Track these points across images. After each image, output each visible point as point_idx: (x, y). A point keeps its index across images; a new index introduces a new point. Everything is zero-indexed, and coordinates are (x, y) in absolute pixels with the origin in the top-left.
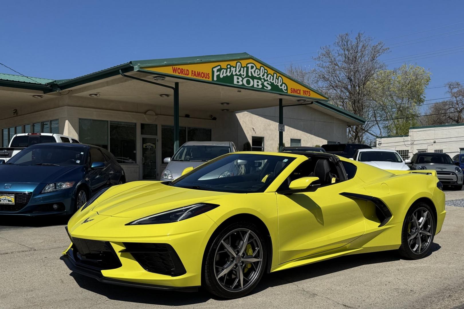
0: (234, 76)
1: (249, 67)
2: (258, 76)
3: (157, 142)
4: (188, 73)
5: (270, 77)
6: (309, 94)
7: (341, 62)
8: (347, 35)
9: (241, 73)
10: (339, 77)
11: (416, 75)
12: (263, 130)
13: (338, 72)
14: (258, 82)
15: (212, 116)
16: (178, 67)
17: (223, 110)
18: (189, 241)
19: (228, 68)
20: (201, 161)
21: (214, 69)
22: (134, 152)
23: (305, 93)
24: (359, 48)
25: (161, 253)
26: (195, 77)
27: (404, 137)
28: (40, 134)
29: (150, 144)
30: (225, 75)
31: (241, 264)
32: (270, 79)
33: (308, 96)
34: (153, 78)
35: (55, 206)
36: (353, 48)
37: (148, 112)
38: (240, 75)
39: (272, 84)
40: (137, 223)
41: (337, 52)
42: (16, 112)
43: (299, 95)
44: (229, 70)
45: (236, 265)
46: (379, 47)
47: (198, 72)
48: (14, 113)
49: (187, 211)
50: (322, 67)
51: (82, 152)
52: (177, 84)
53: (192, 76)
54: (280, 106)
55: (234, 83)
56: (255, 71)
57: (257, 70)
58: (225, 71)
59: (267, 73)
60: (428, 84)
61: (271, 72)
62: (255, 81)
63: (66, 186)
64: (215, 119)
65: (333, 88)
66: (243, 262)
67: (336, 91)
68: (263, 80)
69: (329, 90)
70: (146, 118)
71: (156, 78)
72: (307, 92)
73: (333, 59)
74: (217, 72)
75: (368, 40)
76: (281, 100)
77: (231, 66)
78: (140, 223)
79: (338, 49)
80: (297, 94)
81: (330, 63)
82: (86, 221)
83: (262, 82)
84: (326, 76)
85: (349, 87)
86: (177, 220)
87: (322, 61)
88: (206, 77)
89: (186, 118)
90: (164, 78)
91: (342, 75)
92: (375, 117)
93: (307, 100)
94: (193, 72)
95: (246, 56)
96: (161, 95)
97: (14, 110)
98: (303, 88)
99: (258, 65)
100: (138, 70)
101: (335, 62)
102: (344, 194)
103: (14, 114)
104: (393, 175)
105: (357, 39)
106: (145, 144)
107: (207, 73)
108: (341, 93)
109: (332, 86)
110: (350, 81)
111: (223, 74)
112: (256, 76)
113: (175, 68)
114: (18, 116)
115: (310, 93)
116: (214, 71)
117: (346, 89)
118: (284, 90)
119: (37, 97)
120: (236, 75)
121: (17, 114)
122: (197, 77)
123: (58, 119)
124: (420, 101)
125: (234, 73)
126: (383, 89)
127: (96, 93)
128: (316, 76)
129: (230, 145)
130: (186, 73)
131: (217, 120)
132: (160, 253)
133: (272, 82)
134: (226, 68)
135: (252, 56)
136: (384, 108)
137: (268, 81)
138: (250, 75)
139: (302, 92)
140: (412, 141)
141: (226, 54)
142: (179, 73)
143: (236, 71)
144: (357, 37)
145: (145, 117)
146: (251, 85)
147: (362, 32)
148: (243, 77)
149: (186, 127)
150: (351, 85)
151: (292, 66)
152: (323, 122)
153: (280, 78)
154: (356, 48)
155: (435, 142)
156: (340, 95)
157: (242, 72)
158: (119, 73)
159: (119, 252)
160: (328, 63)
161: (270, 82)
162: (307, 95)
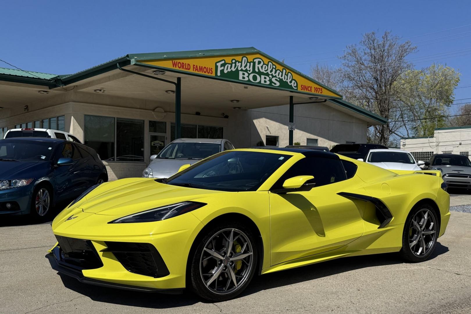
0: (240, 72)
1: (255, 62)
2: (265, 72)
3: (165, 140)
4: (189, 68)
5: (279, 73)
6: (321, 92)
7: (367, 62)
8: (373, 33)
9: (247, 69)
10: (365, 77)
11: (445, 76)
12: (277, 129)
13: (364, 72)
14: (265, 78)
15: (224, 114)
16: (178, 61)
17: (235, 108)
18: (173, 242)
19: (233, 63)
20: (187, 159)
21: (217, 64)
22: (142, 150)
23: (317, 91)
24: (386, 48)
25: (144, 253)
26: (197, 72)
27: (429, 139)
28: (34, 130)
29: (158, 141)
30: (229, 70)
31: (231, 264)
32: (279, 75)
33: (320, 93)
34: (152, 72)
35: (9, 205)
36: (380, 47)
37: (157, 109)
38: (246, 71)
39: (281, 81)
40: (120, 221)
41: (363, 51)
42: (27, 107)
43: (310, 92)
44: (234, 65)
45: (226, 267)
46: (406, 47)
47: (200, 66)
48: (25, 109)
49: (173, 210)
50: (348, 66)
51: (50, 147)
52: (179, 79)
53: (193, 70)
54: (290, 104)
55: (240, 79)
56: (262, 67)
57: (264, 66)
58: (230, 66)
59: (275, 69)
60: (457, 85)
61: (279, 67)
62: (263, 77)
63: (22, 183)
64: (227, 117)
65: (359, 87)
66: (232, 262)
67: (362, 91)
68: (271, 76)
69: (354, 89)
70: (154, 116)
71: (155, 73)
72: (318, 90)
73: (359, 58)
74: (221, 67)
75: (395, 39)
76: (291, 97)
77: (236, 61)
78: (123, 222)
79: (364, 48)
80: (308, 91)
81: (356, 63)
82: (69, 219)
83: (270, 78)
84: (351, 75)
85: (375, 86)
86: (161, 218)
87: (348, 60)
88: (208, 71)
89: (197, 116)
90: (164, 73)
91: (368, 76)
92: (402, 118)
93: (320, 97)
94: (195, 67)
95: (253, 51)
96: (167, 91)
97: (25, 106)
98: (314, 86)
99: (266, 61)
100: (134, 63)
101: (361, 62)
102: (342, 194)
103: (25, 111)
104: (396, 175)
105: (383, 38)
106: (153, 142)
107: (209, 68)
108: (366, 93)
109: (358, 86)
110: (376, 81)
111: (227, 69)
112: (263, 72)
113: (175, 61)
114: (30, 112)
115: (322, 90)
116: (218, 66)
117: (373, 88)
118: (294, 86)
119: (42, 92)
120: (242, 70)
121: (28, 110)
122: (199, 71)
123: (64, 116)
124: (449, 102)
125: (239, 69)
126: (411, 89)
127: (100, 89)
128: (341, 75)
129: (221, 143)
130: (187, 67)
131: (229, 118)
132: (142, 253)
133: (281, 78)
134: (231, 63)
135: (259, 51)
136: (411, 109)
137: (277, 77)
138: (257, 70)
139: (313, 89)
140: (437, 142)
141: (231, 48)
142: (180, 68)
143: (241, 66)
144: (384, 36)
145: (153, 114)
146: (258, 81)
147: (389, 31)
148: (250, 73)
149: (196, 125)
150: (377, 85)
151: (318, 65)
152: (342, 121)
153: (289, 74)
154: (382, 47)
155: (460, 144)
156: (366, 95)
157: (248, 67)
158: (116, 68)
159: (100, 251)
160: (354, 63)
161: (279, 78)
162: (318, 92)
